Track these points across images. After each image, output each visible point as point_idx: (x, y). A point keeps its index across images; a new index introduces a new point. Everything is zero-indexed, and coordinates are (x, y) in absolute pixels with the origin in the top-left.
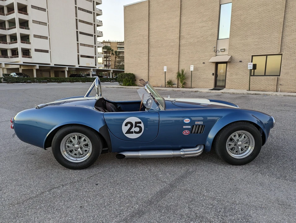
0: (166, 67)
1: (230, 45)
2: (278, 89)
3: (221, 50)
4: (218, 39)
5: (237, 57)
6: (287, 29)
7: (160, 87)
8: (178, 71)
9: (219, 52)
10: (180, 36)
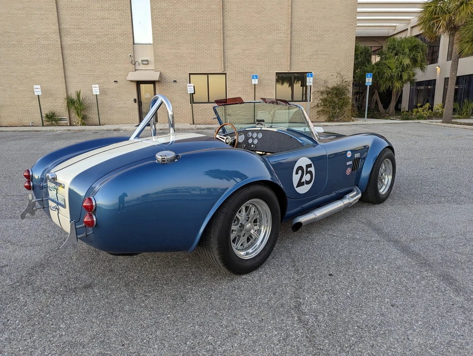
0: (39, 86)
1: (156, 55)
2: (226, 121)
3: (142, 61)
4: (134, 44)
5: (170, 75)
6: (228, 40)
7: (30, 126)
8: (67, 94)
9: (139, 64)
10: (59, 29)
